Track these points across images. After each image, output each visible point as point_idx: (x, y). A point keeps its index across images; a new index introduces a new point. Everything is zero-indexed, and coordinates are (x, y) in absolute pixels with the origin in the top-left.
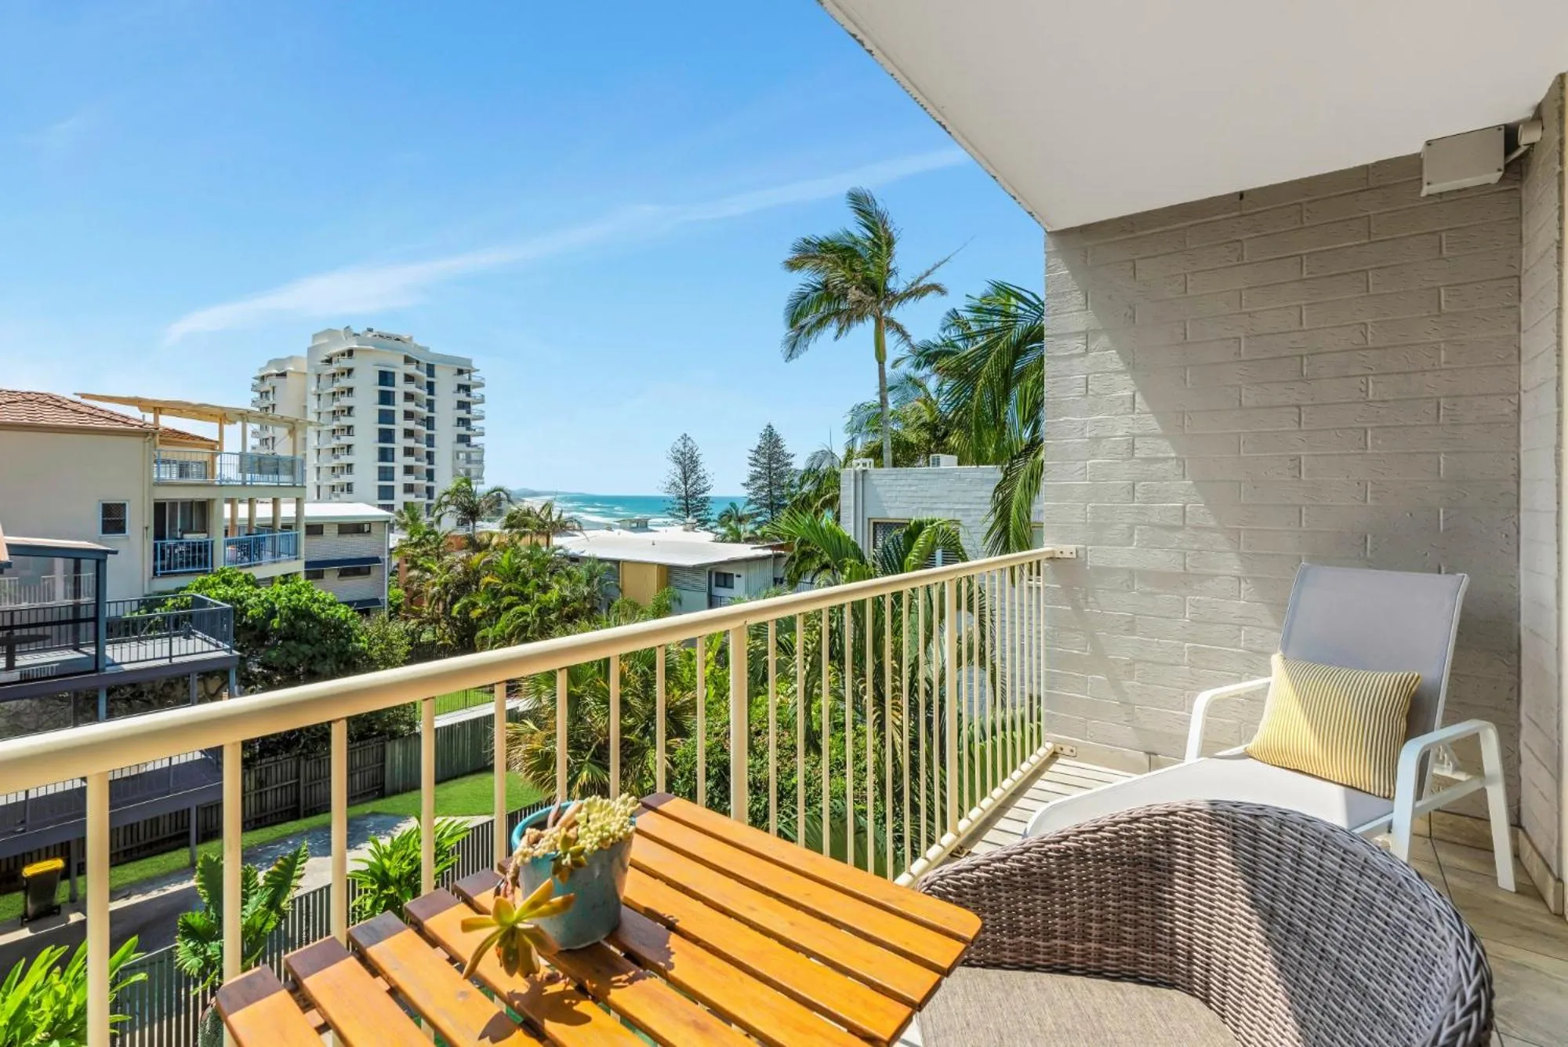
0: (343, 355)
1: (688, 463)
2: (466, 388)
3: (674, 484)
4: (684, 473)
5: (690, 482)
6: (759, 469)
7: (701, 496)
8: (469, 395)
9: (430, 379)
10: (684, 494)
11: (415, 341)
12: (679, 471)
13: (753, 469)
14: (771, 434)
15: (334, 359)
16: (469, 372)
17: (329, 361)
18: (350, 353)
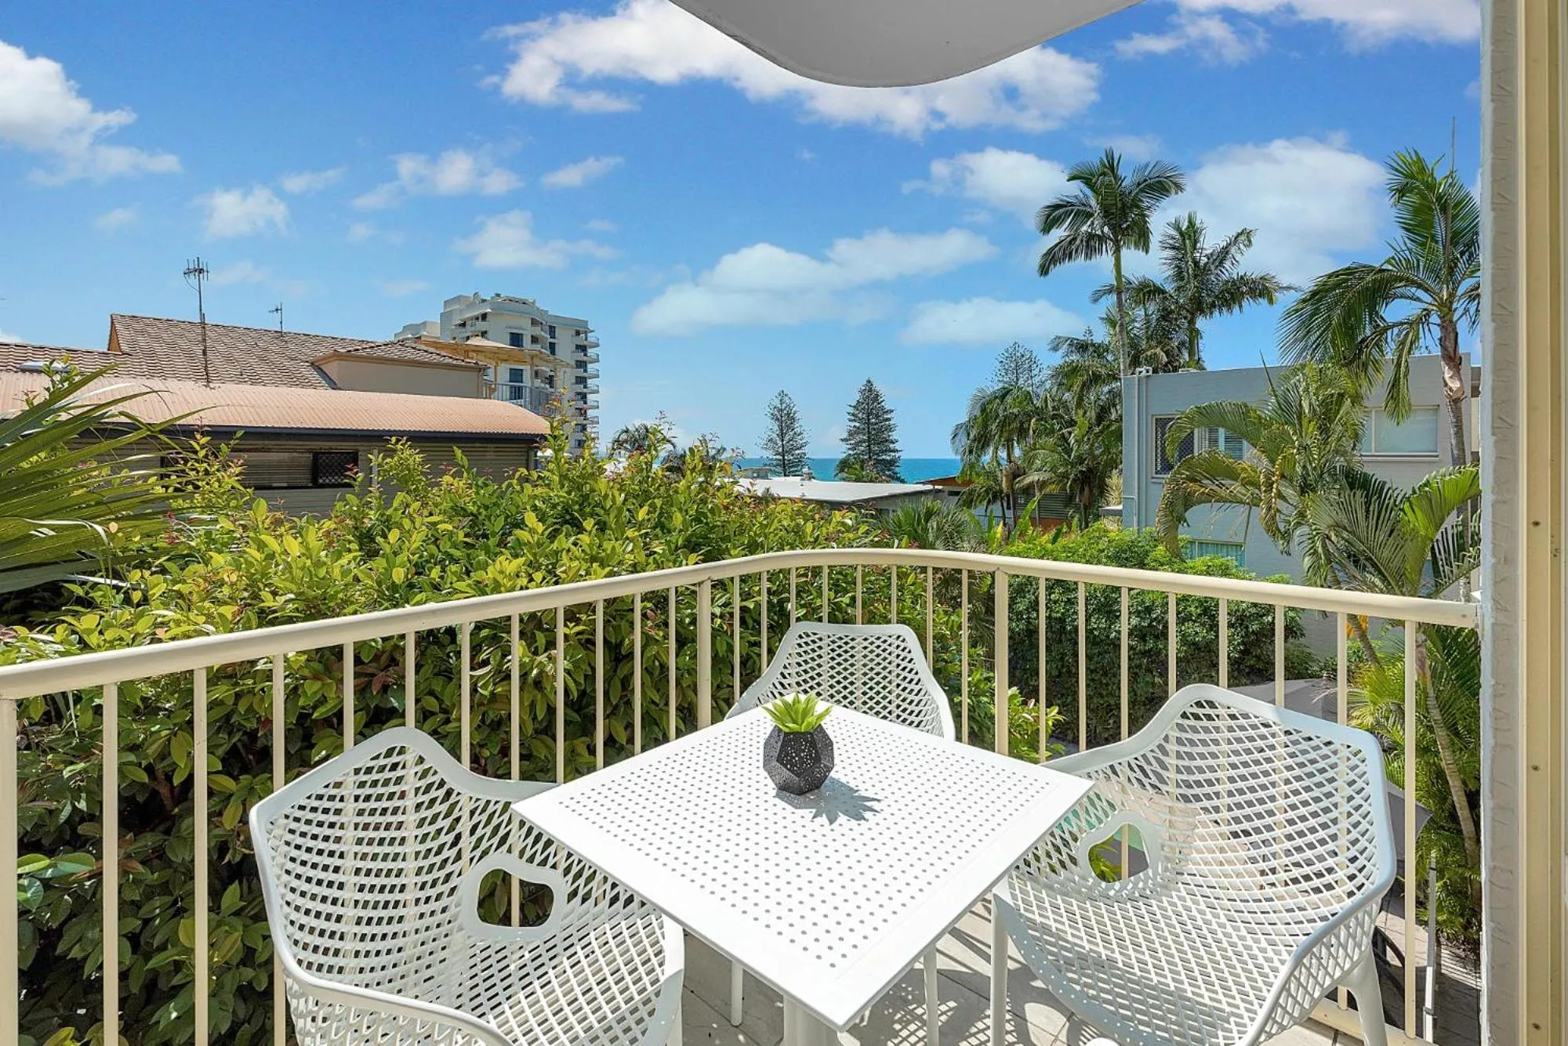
0: (477, 319)
1: (785, 419)
2: (583, 348)
3: (771, 440)
4: (782, 430)
5: (787, 438)
6: (857, 425)
7: (797, 452)
8: (585, 355)
9: (552, 340)
10: (780, 450)
11: (537, 304)
12: (776, 428)
13: (852, 424)
14: (870, 390)
15: (469, 323)
16: (586, 333)
17: (463, 325)
18: (484, 316)
